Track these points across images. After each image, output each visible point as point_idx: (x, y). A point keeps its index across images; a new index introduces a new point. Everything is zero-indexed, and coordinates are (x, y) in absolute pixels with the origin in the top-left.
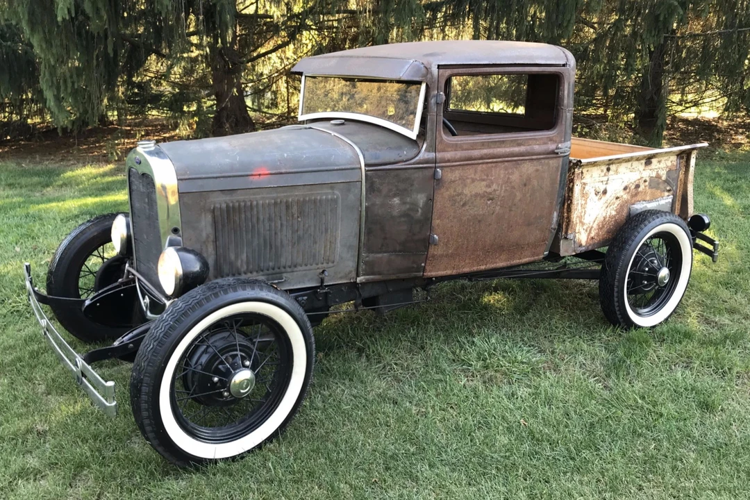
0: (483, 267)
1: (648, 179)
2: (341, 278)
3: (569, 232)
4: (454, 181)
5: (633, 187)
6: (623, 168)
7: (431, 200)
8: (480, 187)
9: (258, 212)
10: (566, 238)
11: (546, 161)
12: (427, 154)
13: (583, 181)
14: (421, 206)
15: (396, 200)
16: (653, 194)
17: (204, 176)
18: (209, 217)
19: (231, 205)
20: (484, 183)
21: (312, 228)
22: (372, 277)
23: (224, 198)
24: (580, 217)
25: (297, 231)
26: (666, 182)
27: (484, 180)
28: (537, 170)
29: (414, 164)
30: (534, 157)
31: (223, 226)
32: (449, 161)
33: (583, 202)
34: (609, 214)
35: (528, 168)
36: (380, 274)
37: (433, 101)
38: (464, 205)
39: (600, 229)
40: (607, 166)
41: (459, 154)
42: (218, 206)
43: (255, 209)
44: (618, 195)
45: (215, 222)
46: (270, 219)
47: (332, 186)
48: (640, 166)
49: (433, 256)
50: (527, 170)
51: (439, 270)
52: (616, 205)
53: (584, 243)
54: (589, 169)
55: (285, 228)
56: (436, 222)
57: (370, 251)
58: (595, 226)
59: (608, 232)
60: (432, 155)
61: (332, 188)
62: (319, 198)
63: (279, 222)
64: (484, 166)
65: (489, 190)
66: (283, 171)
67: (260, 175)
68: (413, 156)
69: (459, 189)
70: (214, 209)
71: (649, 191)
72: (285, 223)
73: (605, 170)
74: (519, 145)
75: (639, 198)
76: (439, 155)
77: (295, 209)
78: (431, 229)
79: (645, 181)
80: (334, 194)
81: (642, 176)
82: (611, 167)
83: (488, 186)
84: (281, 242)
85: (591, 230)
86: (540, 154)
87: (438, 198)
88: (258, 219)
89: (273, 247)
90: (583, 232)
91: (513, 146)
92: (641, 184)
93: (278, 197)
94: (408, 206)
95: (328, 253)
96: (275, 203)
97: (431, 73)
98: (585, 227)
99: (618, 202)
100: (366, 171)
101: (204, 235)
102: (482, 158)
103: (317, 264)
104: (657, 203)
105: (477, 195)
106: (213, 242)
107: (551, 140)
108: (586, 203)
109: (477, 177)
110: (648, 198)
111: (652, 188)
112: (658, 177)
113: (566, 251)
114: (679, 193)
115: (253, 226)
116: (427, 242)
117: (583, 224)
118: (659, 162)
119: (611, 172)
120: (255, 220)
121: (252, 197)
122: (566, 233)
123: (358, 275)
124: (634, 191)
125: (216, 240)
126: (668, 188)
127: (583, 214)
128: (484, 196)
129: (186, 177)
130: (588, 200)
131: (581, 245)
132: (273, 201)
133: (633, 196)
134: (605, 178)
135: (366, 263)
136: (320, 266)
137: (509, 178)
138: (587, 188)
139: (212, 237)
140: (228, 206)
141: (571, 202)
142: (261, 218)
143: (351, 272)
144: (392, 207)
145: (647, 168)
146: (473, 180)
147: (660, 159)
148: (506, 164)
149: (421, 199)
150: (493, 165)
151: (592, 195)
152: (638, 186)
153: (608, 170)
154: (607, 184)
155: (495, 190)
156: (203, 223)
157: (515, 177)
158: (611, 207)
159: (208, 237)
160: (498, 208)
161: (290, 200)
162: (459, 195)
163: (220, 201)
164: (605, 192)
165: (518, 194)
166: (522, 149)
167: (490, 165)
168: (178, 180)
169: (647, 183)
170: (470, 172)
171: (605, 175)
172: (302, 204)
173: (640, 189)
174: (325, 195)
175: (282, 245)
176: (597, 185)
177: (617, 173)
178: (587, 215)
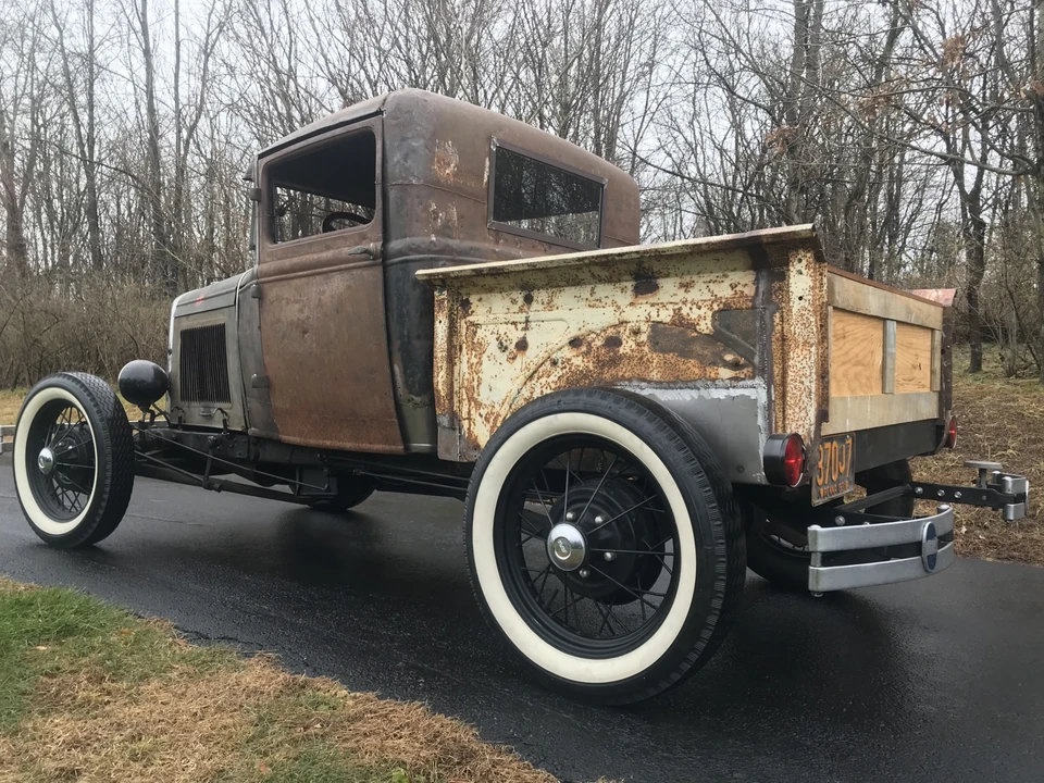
1: (644, 327)
4: (272, 302)
5: (599, 342)
6: (566, 297)
7: (259, 328)
8: (295, 312)
11: (359, 272)
13: (469, 318)
16: (668, 366)
17: (183, 303)
19: (187, 329)
20: (297, 306)
21: (217, 359)
23: (186, 323)
24: (470, 390)
26: (715, 337)
27: (297, 302)
28: (350, 288)
32: (266, 275)
33: (474, 360)
38: (283, 337)
40: (524, 293)
41: (273, 265)
44: (556, 356)
45: (182, 346)
47: (223, 310)
50: (338, 287)
52: (553, 378)
53: (484, 445)
54: (483, 296)
60: (257, 268)
61: (223, 314)
64: (298, 281)
65: (302, 317)
69: (277, 314)
71: (655, 357)
73: (521, 301)
75: (624, 369)
78: (264, 368)
79: (636, 332)
81: (625, 317)
82: (535, 294)
83: (301, 311)
84: (206, 371)
85: (495, 420)
87: (263, 325)
90: (479, 419)
91: (322, 251)
92: (624, 337)
93: (203, 323)
98: (483, 412)
99: (557, 371)
101: (179, 358)
102: (293, 270)
104: (694, 393)
105: (293, 324)
107: (366, 237)
108: (480, 363)
109: (292, 297)
110: (655, 376)
111: (663, 351)
112: (682, 323)
113: (448, 451)
117: (479, 405)
118: (686, 286)
119: (535, 306)
121: (194, 322)
123: (247, 426)
126: (729, 358)
127: (475, 383)
128: (298, 326)
130: (484, 358)
131: (476, 448)
133: (601, 364)
134: (521, 317)
137: (320, 300)
138: (480, 333)
143: (242, 418)
144: (247, 337)
145: (642, 300)
146: (289, 302)
147: (687, 279)
148: (318, 277)
150: (304, 280)
151: (493, 347)
152: (613, 342)
153: (529, 299)
154: (526, 329)
155: (308, 318)
157: (327, 298)
158: (543, 380)
160: (315, 346)
161: (207, 326)
162: (278, 322)
164: (522, 345)
165: (332, 325)
167: (302, 280)
169: (643, 337)
170: (284, 290)
171: (521, 310)
173: (622, 350)
174: (221, 321)
176: (502, 329)
177: (550, 306)
178: (484, 389)
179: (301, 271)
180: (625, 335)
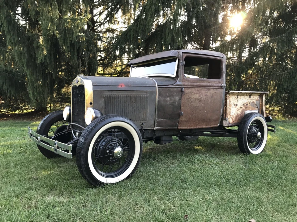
0: (198, 127)
2: (149, 127)
3: (226, 117)
4: (188, 93)
5: (246, 105)
6: (242, 97)
7: (181, 99)
8: (197, 96)
9: (120, 99)
10: (225, 120)
11: (218, 89)
12: (179, 82)
13: (230, 100)
14: (177, 101)
15: (168, 99)
16: (252, 108)
17: (102, 85)
18: (103, 100)
19: (111, 96)
20: (198, 95)
21: (139, 107)
22: (160, 128)
23: (109, 93)
24: (230, 113)
25: (134, 107)
26: (256, 104)
27: (198, 94)
28: (215, 92)
29: (174, 86)
30: (214, 88)
31: (108, 103)
32: (186, 86)
33: (230, 108)
34: (238, 113)
35: (212, 91)
36: (162, 127)
37: (181, 64)
38: (192, 102)
39: (236, 118)
41: (190, 84)
42: (106, 96)
43: (120, 98)
44: (241, 107)
45: (105, 102)
46: (125, 102)
47: (146, 91)
48: (247, 97)
49: (181, 121)
50: (212, 92)
51: (183, 127)
52: (240, 110)
53: (231, 123)
54: (231, 96)
55: (130, 106)
56: (182, 108)
57: (159, 117)
58: (234, 117)
59: (239, 120)
60: (180, 83)
61: (146, 93)
62: (142, 96)
63: (128, 104)
64: (198, 89)
65: (200, 98)
66: (129, 85)
67: (121, 86)
68: (174, 83)
69: (190, 96)
70: (105, 96)
71: (251, 107)
72: (130, 104)
73: (236, 97)
74: (209, 83)
75: (248, 109)
76: (183, 83)
77: (133, 99)
78: (180, 110)
79: (249, 103)
80: (147, 95)
81: (248, 101)
84: (128, 111)
86: (216, 87)
87: (183, 99)
88: (120, 102)
89: (125, 113)
90: (230, 118)
91: (207, 83)
93: (127, 94)
94: (172, 101)
95: (144, 117)
96: (127, 97)
97: (180, 55)
98: (231, 117)
99: (241, 109)
100: (158, 88)
101: (101, 106)
102: (197, 86)
103: (140, 121)
105: (196, 99)
106: (104, 109)
107: (219, 82)
108: (231, 108)
109: (196, 92)
110: (251, 110)
112: (253, 102)
113: (225, 125)
114: (260, 109)
115: (119, 104)
116: (179, 115)
117: (230, 116)
119: (238, 98)
120: (119, 102)
121: (118, 94)
122: (225, 118)
123: (154, 127)
124: (246, 106)
125: (105, 108)
126: (257, 107)
128: (198, 100)
129: (96, 85)
131: (230, 123)
132: (126, 96)
133: (246, 108)
134: (237, 100)
135: (157, 122)
136: (141, 122)
137: (206, 94)
138: (231, 102)
139: (104, 107)
140: (110, 96)
141: (226, 107)
142: (122, 102)
143: (152, 125)
144: (167, 101)
145: (249, 99)
146: (195, 94)
147: (253, 96)
148: (205, 89)
149: (177, 98)
151: (233, 105)
152: (247, 105)
153: (237, 97)
154: (237, 102)
155: (202, 98)
156: (101, 102)
157: (208, 94)
159: (102, 107)
160: (203, 104)
161: (132, 96)
162: (190, 98)
163: (107, 94)
164: (237, 105)
165: (209, 100)
166: (210, 84)
167: (200, 89)
168: (93, 85)
170: (193, 90)
171: (236, 99)
172: (136, 98)
173: (248, 106)
174: (144, 95)
175: (128, 113)
176: (234, 102)
177: (240, 99)
178: (231, 112)
179: (199, 86)
180: (248, 104)
